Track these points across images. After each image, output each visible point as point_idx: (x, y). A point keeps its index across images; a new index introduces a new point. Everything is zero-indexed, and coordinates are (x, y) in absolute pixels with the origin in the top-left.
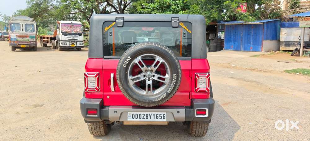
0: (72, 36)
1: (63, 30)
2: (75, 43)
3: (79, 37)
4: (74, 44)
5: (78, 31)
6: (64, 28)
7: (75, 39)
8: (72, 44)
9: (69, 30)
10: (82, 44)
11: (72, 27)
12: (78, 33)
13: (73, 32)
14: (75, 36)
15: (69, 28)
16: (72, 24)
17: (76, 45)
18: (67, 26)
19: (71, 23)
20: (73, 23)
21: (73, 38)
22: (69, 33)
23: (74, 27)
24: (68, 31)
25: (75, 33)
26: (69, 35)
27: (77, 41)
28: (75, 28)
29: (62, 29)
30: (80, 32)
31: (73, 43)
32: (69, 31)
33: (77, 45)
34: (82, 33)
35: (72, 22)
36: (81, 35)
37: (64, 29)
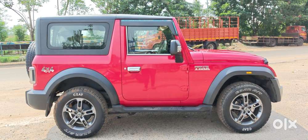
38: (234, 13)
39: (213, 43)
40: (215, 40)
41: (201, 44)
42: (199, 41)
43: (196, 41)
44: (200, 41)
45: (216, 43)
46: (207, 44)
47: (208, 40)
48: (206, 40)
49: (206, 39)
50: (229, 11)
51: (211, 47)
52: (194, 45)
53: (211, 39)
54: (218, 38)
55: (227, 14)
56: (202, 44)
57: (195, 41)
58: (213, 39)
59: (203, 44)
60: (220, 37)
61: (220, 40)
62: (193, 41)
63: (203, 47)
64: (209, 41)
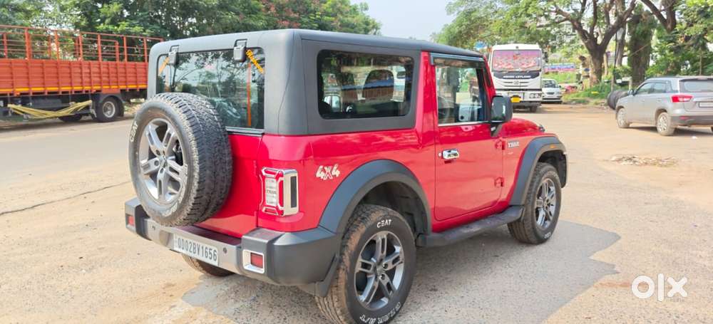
0: (515, 78)
1: (496, 65)
2: (521, 95)
3: (531, 79)
4: (517, 96)
5: (530, 65)
6: (499, 61)
7: (522, 84)
8: (514, 96)
9: (510, 64)
10: (536, 96)
11: (517, 58)
12: (530, 71)
13: (517, 70)
14: (522, 78)
15: (511, 61)
16: (517, 52)
17: (521, 99)
18: (506, 58)
19: (515, 49)
20: (520, 48)
21: (517, 83)
22: (510, 72)
23: (523, 58)
24: (506, 67)
25: (522, 72)
26: (507, 77)
27: (526, 90)
28: (523, 61)
29: (495, 63)
30: (535, 69)
31: (516, 93)
32: (509, 67)
33: (525, 100)
34: (540, 70)
35: (517, 47)
36: (538, 75)
37: (499, 64)
38: (137, 29)
39: (113, 98)
40: (119, 91)
41: (87, 99)
42: (81, 92)
43: (76, 92)
44: (84, 93)
45: (120, 98)
46: (100, 102)
47: (103, 92)
48: (97, 91)
49: (98, 88)
50: (123, 23)
51: (109, 108)
52: (70, 103)
53: (110, 89)
54: (123, 87)
55: (119, 29)
56: (89, 102)
57: (73, 93)
58: (115, 89)
59: (92, 99)
60: (119, 83)
61: (128, 91)
62: (67, 92)
63: (93, 108)
64: (106, 94)
